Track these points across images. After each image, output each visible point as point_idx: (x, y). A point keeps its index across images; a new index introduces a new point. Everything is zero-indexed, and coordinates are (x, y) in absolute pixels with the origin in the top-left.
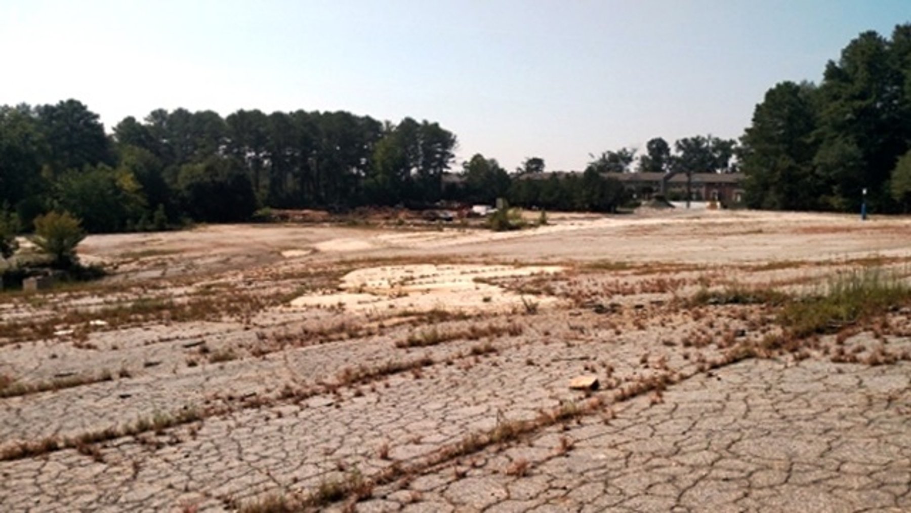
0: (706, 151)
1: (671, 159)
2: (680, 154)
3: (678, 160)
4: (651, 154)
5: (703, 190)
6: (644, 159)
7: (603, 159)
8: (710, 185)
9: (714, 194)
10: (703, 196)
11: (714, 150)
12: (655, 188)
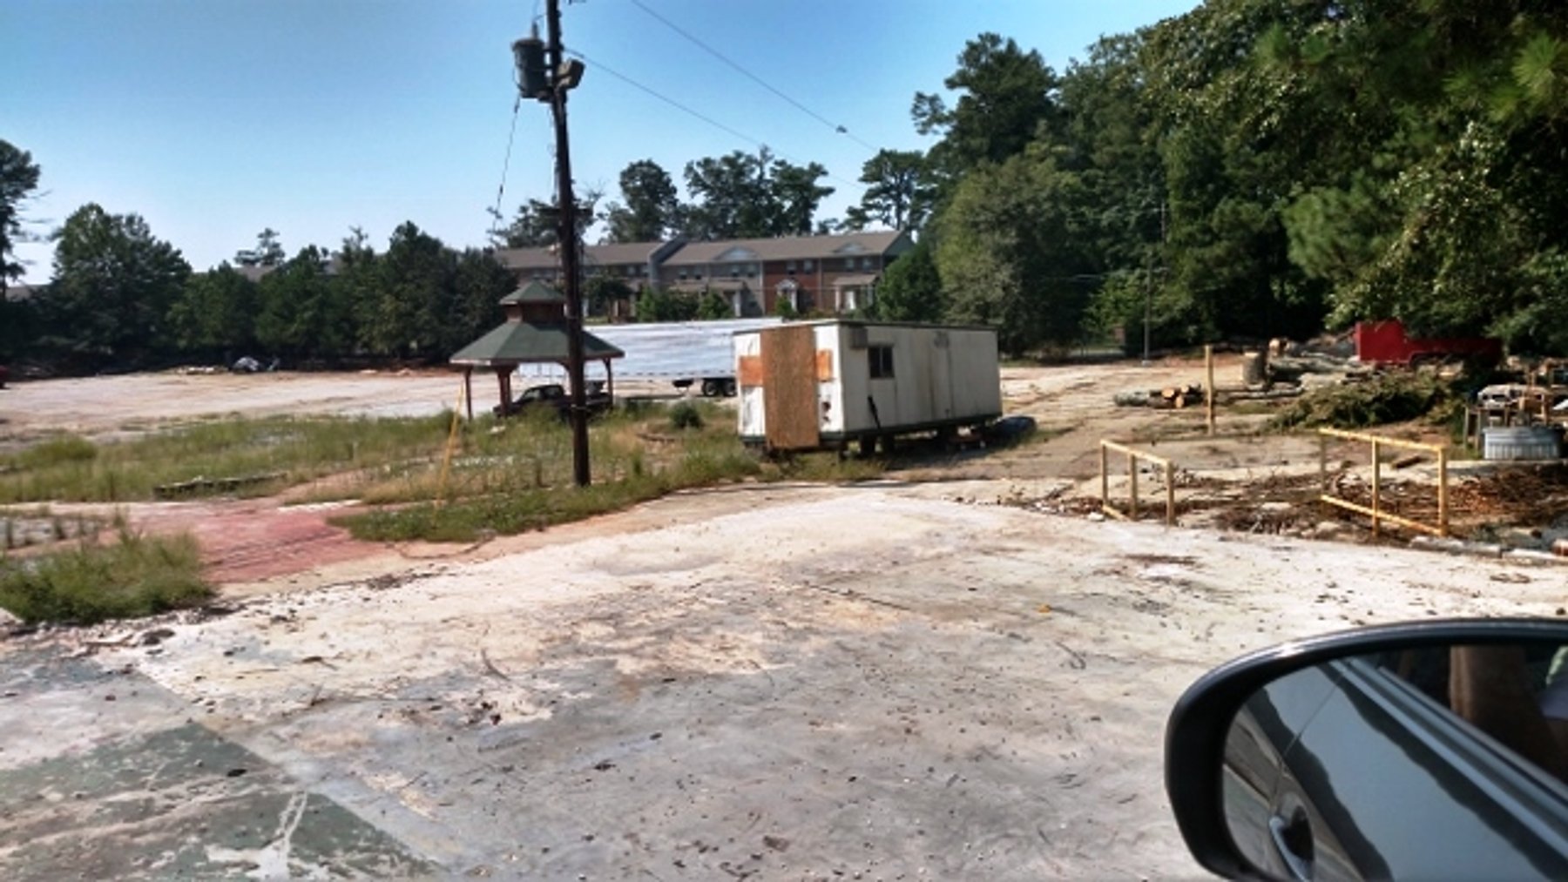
0: (756, 190)
1: (681, 213)
2: (700, 200)
3: (695, 214)
4: (631, 203)
5: (757, 284)
6: (617, 216)
7: (525, 222)
8: (775, 269)
9: (785, 291)
10: (760, 299)
11: (778, 190)
12: (634, 286)
